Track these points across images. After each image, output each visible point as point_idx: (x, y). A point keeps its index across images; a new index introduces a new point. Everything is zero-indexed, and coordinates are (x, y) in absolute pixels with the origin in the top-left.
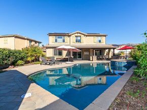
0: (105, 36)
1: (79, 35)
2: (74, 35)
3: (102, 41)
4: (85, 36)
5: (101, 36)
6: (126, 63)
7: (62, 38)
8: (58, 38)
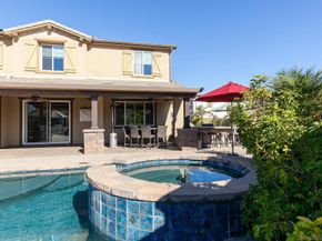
1: (55, 37)
2: (31, 38)
4: (85, 46)
5: (154, 50)
6: (158, 219)
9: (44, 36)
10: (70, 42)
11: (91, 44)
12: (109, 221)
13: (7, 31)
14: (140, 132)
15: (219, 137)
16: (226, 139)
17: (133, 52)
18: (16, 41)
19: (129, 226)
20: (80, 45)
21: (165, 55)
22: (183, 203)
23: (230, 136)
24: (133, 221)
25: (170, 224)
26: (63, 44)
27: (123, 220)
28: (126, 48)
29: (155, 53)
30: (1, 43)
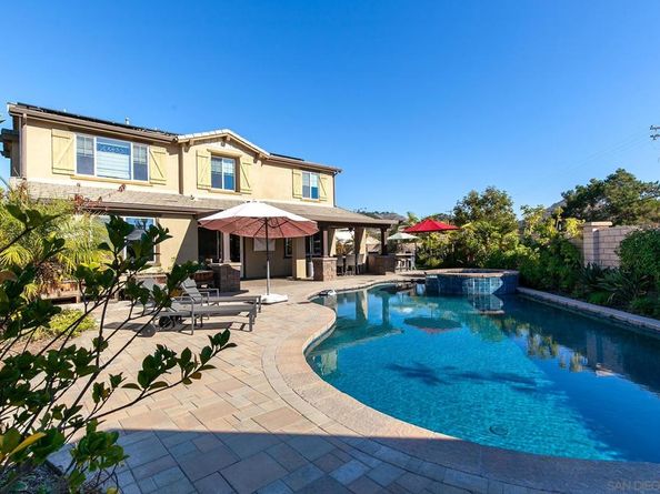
0: (331, 172)
1: (229, 149)
2: (202, 148)
3: (321, 193)
4: (259, 163)
5: (319, 172)
7: (127, 152)
8: (100, 148)
9: (217, 147)
10: (246, 158)
11: (265, 161)
12: (480, 288)
13: (181, 139)
18: (186, 151)
19: (491, 287)
20: (255, 162)
21: (330, 177)
25: (505, 284)
26: (238, 158)
27: (488, 285)
28: (296, 168)
29: (322, 175)
30: (164, 150)
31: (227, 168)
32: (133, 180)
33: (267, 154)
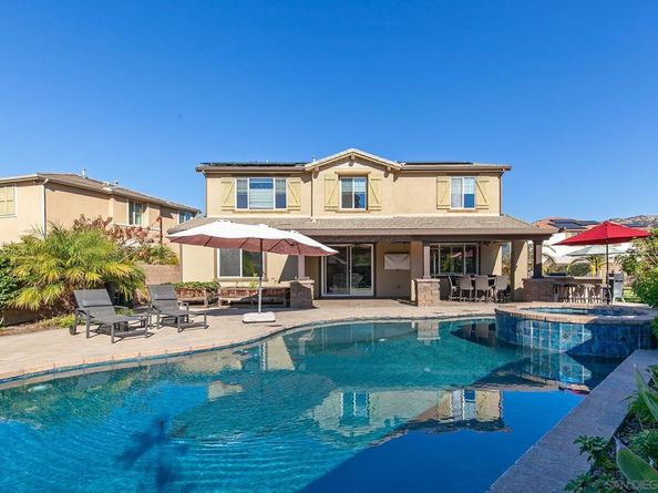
0: (498, 172)
1: (358, 168)
2: (331, 172)
4: (391, 176)
5: (477, 174)
6: (586, 335)
7: (270, 186)
8: (252, 186)
9: (345, 168)
10: (375, 173)
11: (397, 174)
12: (541, 339)
13: (308, 167)
14: (473, 283)
15: (581, 291)
16: (591, 294)
17: (449, 179)
18: (316, 177)
19: (562, 340)
20: (386, 176)
21: (494, 180)
22: (605, 325)
23: (597, 289)
24: (565, 337)
25: (596, 338)
26: (366, 176)
27: (556, 336)
28: (442, 174)
29: (479, 178)
30: (299, 179)
31: (357, 187)
32: (275, 209)
33: (398, 166)
